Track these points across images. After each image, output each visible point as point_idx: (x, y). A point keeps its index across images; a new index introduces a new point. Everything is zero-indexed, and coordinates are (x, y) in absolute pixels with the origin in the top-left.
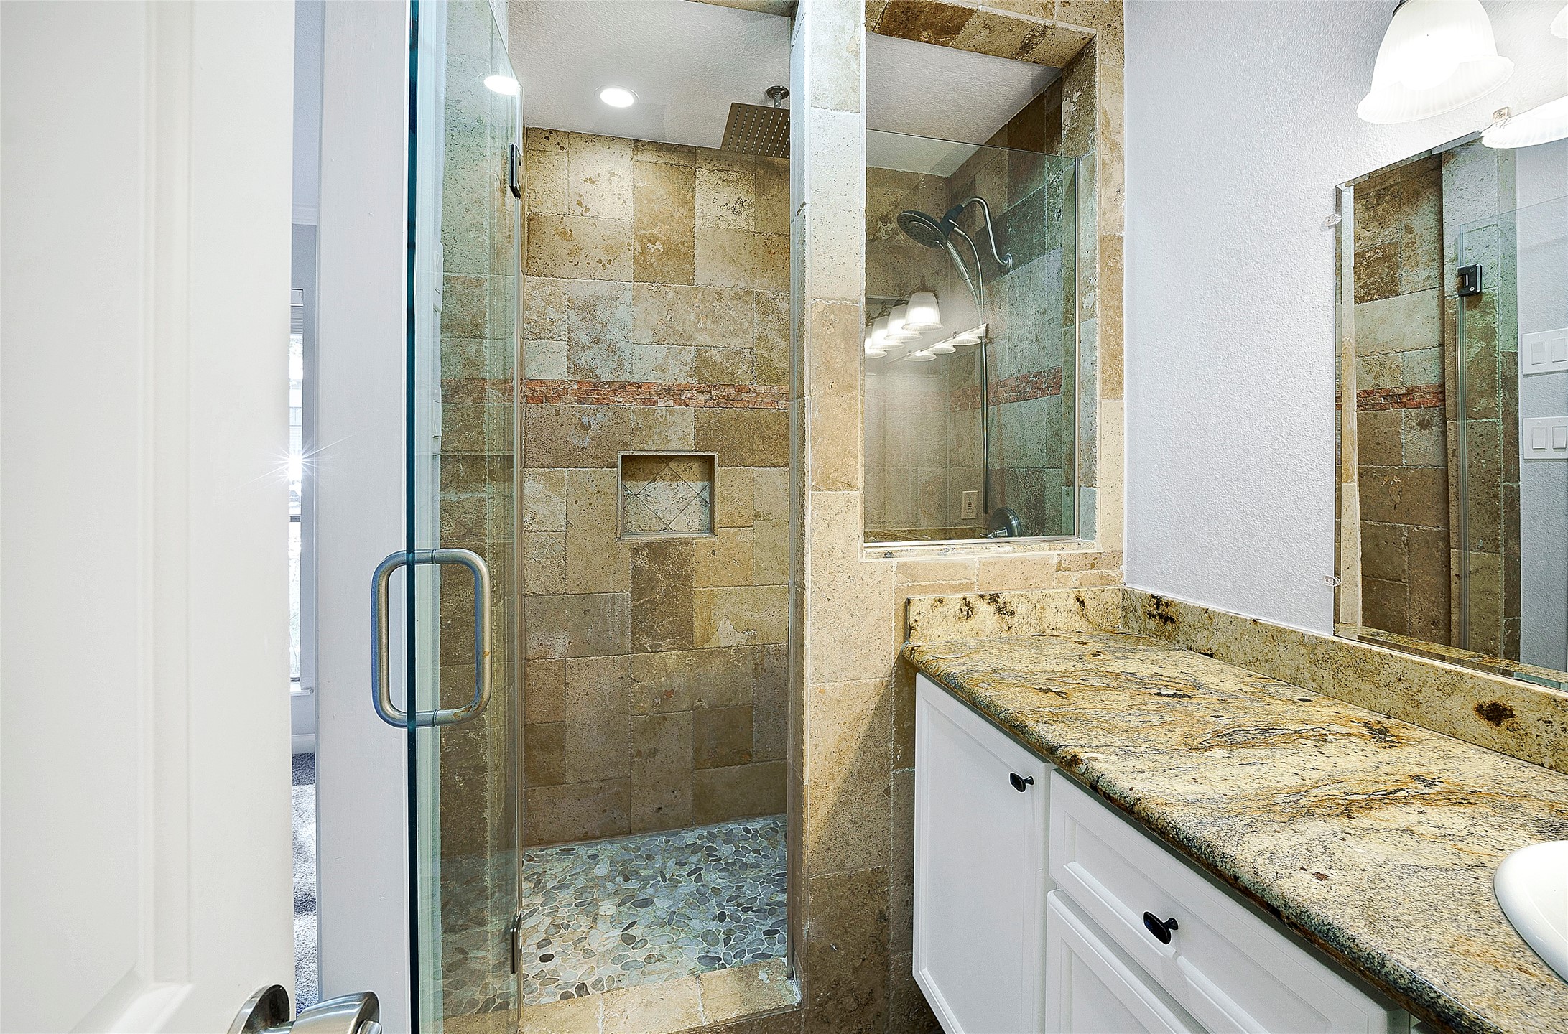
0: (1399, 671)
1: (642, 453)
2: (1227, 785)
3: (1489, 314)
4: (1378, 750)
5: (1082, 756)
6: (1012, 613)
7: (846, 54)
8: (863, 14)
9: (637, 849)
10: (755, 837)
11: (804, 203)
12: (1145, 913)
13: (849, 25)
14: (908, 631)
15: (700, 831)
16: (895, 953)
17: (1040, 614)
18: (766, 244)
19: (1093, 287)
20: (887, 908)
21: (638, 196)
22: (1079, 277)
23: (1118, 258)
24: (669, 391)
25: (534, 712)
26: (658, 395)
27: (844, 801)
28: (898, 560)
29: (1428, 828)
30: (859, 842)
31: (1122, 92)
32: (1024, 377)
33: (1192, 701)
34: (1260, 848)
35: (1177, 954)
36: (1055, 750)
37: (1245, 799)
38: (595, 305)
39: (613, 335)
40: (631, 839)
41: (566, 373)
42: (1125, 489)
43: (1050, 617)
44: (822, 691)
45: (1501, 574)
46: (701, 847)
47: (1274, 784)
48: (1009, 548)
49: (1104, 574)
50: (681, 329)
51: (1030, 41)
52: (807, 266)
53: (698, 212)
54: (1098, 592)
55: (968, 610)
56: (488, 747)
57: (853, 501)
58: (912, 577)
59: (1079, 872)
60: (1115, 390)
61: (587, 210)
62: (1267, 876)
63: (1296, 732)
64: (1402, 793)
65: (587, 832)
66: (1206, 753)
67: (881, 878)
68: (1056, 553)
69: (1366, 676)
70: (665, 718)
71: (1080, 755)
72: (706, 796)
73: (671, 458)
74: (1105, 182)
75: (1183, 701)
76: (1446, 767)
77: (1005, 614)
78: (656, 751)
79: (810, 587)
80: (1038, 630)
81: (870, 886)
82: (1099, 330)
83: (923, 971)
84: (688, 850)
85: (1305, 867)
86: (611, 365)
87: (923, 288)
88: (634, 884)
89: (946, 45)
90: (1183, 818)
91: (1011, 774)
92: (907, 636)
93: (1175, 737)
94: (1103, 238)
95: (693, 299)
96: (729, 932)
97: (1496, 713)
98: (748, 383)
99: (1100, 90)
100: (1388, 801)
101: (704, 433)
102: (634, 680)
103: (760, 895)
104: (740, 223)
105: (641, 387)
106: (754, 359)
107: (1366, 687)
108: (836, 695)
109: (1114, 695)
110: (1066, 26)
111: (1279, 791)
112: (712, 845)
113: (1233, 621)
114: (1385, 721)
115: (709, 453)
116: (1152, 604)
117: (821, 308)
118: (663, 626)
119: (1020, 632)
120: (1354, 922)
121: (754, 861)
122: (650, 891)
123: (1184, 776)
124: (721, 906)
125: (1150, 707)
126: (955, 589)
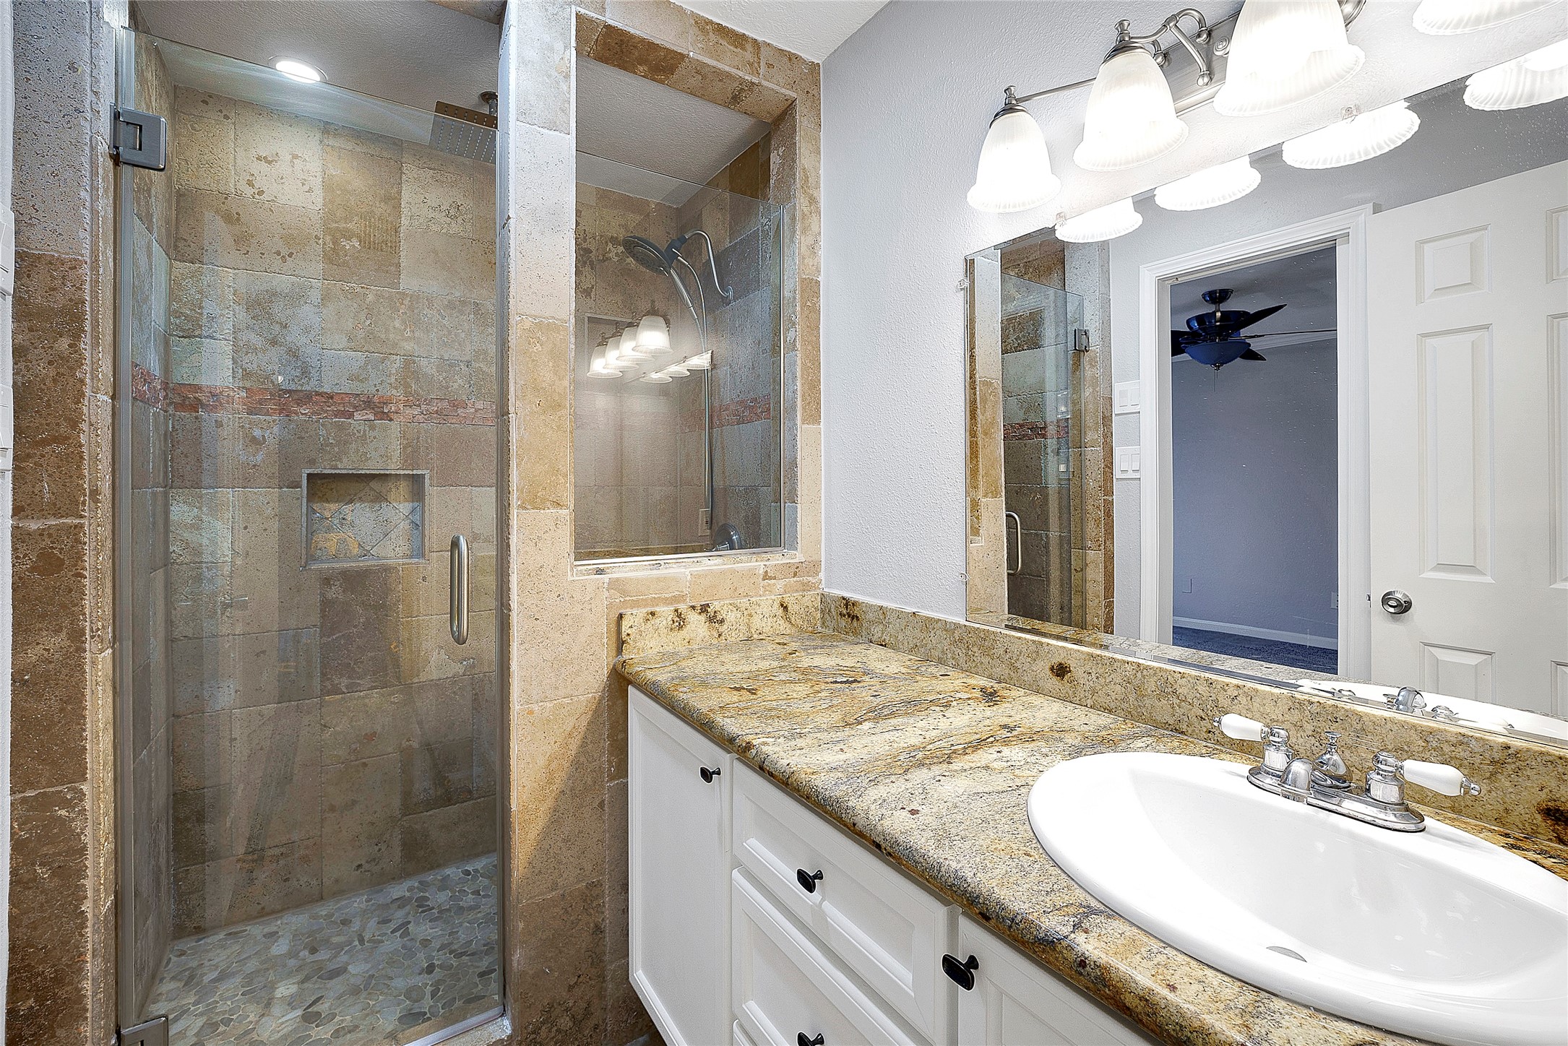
0: (1006, 645)
1: (333, 472)
2: (865, 751)
3: (1094, 366)
4: (985, 708)
5: (754, 742)
6: (722, 621)
7: (555, 74)
8: (573, 38)
9: (330, 915)
10: (475, 878)
11: (509, 218)
12: (798, 871)
13: (559, 46)
14: (620, 644)
15: (410, 882)
16: (611, 962)
17: (747, 620)
18: (485, 253)
19: (794, 324)
20: (603, 920)
21: (328, 187)
22: (783, 313)
23: (815, 299)
24: (368, 404)
25: (186, 777)
26: (355, 407)
27: (556, 819)
28: (610, 576)
29: (1000, 763)
30: (572, 859)
31: (819, 153)
32: (742, 402)
33: (859, 685)
34: (876, 797)
35: (823, 900)
36: (734, 740)
37: (877, 760)
38: (271, 302)
39: (295, 337)
40: (323, 905)
41: (231, 378)
42: (823, 504)
43: (757, 623)
44: (531, 712)
45: (1101, 566)
46: (410, 899)
47: (902, 745)
48: (719, 560)
49: (805, 581)
50: (383, 336)
51: (739, 93)
52: (512, 281)
53: (405, 211)
54: (800, 598)
55: (680, 621)
56: (90, 823)
57: (562, 520)
58: (624, 593)
59: (756, 847)
60: (814, 417)
61: (261, 193)
62: (874, 819)
63: (931, 701)
64: (992, 739)
65: (263, 908)
66: (858, 727)
67: (595, 892)
68: (762, 563)
69: (987, 652)
70: (365, 765)
71: (753, 741)
72: (417, 844)
73: (373, 477)
74: (804, 231)
75: (852, 686)
76: (1026, 715)
77: (715, 623)
78: (354, 802)
79: (516, 608)
80: (746, 635)
81: (585, 901)
82: (799, 362)
83: (637, 973)
84: (395, 905)
85: (905, 807)
86: (293, 372)
87: (653, 312)
88: (323, 955)
89: (662, 82)
90: (823, 783)
91: (701, 768)
92: (619, 650)
93: (837, 717)
94: (803, 280)
95: (398, 304)
96: (436, 985)
97: (1061, 671)
98: (464, 397)
99: (800, 148)
100: (979, 747)
101: (412, 452)
102: (325, 726)
103: (477, 937)
104: (455, 228)
105: (332, 398)
106: (472, 372)
107: (986, 660)
108: (546, 714)
109: (798, 687)
110: (771, 85)
111: (903, 750)
112: (425, 894)
113: (900, 614)
114: (996, 685)
115: (419, 472)
116: (842, 605)
117: (527, 325)
118: (362, 662)
119: (729, 638)
120: (927, 842)
121: (472, 903)
122: (343, 958)
123: (834, 748)
124: (430, 958)
125: (824, 694)
126: (667, 601)
